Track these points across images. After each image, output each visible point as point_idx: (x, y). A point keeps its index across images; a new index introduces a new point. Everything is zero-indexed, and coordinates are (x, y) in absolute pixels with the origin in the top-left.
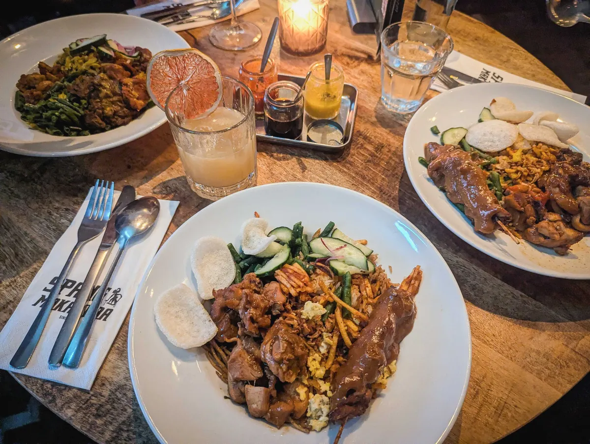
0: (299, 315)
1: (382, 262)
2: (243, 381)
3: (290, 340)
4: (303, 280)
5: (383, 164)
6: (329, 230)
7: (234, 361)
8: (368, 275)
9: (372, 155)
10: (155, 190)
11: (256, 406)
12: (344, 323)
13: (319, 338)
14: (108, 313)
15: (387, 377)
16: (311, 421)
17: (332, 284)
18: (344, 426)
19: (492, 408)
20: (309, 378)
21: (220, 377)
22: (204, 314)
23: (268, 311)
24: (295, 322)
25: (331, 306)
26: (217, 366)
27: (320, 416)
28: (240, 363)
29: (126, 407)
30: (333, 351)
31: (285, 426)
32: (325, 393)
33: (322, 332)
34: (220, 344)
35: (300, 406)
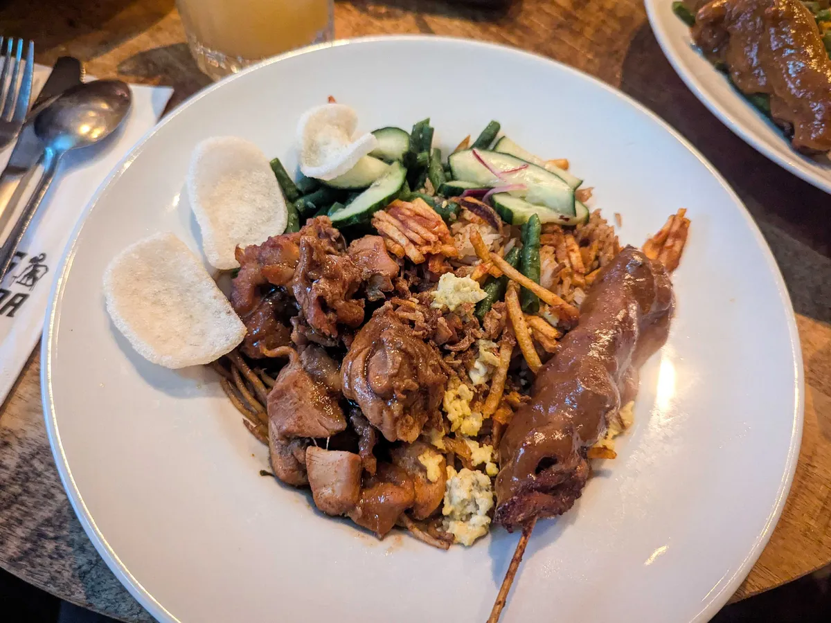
0: (426, 303)
1: (603, 204)
2: (302, 439)
3: (410, 350)
4: (436, 229)
5: (589, 32)
6: (488, 137)
7: (281, 395)
8: (573, 228)
9: (568, 15)
10: (124, 68)
11: (330, 491)
12: (526, 321)
13: (470, 352)
14: (17, 301)
15: (615, 437)
16: (452, 524)
17: (497, 244)
18: (530, 535)
19: (816, 502)
20: (446, 435)
21: (252, 431)
22: (215, 298)
23: (358, 290)
24: (418, 316)
25: (496, 284)
26: (245, 408)
27: (471, 514)
28: (296, 400)
29: (53, 491)
30: (499, 379)
31: (394, 534)
32: (482, 467)
33: (477, 339)
34: (252, 364)
35: (427, 494)
